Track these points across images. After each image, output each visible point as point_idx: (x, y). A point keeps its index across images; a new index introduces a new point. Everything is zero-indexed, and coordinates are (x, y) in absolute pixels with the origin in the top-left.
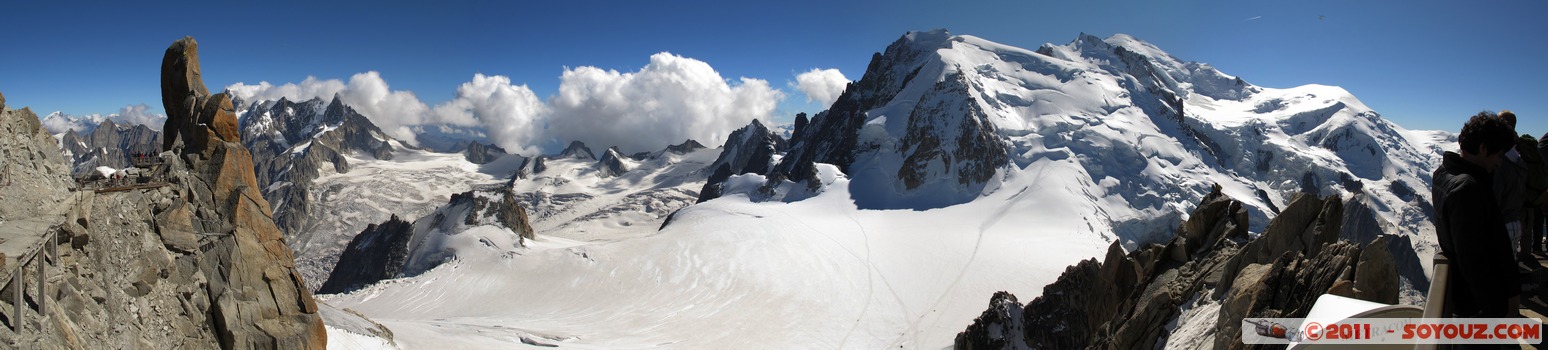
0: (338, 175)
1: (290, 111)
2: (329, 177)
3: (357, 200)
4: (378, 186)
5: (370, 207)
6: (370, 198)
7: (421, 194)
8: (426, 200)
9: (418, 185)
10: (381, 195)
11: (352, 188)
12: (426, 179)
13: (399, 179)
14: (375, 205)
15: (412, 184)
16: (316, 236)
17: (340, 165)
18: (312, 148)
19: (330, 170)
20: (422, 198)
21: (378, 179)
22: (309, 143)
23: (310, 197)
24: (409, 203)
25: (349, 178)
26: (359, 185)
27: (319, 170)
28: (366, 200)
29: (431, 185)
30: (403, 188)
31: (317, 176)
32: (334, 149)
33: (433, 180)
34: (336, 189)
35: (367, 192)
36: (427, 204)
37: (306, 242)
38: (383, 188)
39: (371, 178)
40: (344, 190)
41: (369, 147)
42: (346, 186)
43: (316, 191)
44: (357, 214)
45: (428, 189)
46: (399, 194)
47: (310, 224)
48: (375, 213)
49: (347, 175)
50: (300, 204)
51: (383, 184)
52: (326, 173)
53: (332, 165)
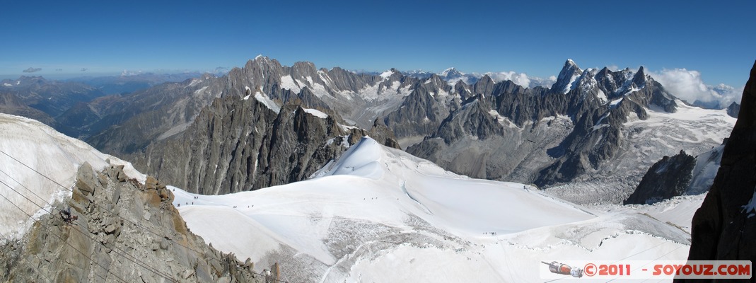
0: (640, 121)
1: (610, 77)
2: (634, 122)
3: (652, 139)
4: (667, 130)
5: (661, 144)
6: (661, 138)
7: (696, 137)
8: (700, 140)
9: (694, 131)
10: (669, 136)
11: (649, 130)
12: (700, 127)
13: (681, 126)
14: (664, 143)
15: (690, 130)
16: (623, 161)
17: (641, 115)
18: (623, 102)
19: (635, 118)
20: (697, 140)
21: (667, 125)
22: (621, 99)
23: (621, 135)
24: (688, 143)
25: (647, 124)
26: (654, 129)
27: (627, 117)
28: (659, 139)
29: (703, 131)
30: (684, 133)
31: (626, 121)
32: (638, 103)
33: (705, 128)
34: (638, 130)
35: (659, 134)
36: (700, 144)
37: (617, 165)
38: (670, 132)
39: (662, 124)
40: (644, 132)
41: (661, 103)
42: (645, 129)
43: (625, 131)
44: (652, 148)
45: (701, 134)
46: (681, 136)
47: (619, 153)
48: (664, 148)
49: (646, 121)
50: (614, 139)
51: (670, 129)
52: (632, 120)
53: (636, 115)
